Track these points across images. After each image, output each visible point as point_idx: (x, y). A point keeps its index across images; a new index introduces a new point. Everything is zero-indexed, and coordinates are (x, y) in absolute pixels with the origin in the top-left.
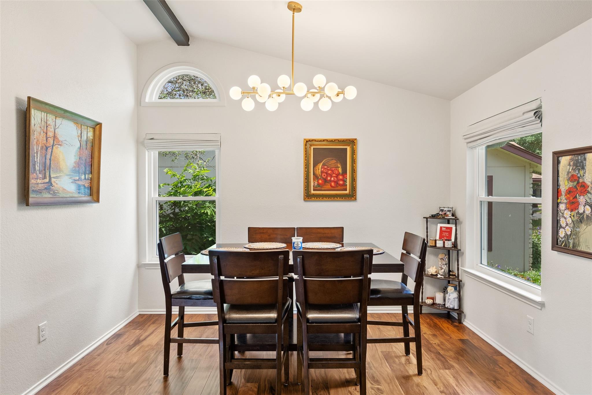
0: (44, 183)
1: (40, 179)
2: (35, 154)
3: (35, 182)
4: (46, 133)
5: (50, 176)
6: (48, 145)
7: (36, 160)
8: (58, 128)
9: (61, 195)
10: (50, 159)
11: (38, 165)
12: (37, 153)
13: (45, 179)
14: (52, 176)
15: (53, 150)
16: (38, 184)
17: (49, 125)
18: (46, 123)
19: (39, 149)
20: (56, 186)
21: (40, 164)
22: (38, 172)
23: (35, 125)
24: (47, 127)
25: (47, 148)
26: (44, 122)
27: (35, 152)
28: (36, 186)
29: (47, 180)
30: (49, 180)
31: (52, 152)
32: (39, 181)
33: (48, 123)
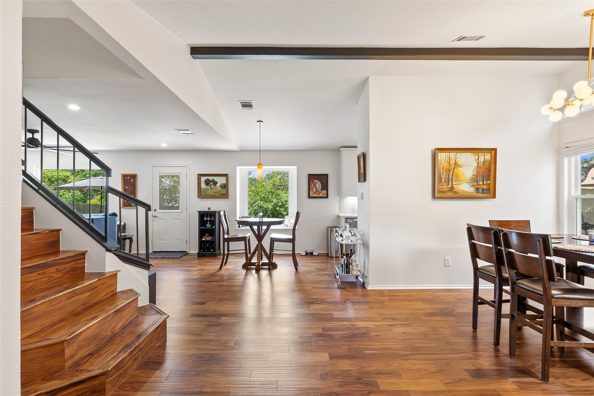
0: (448, 188)
1: (445, 185)
2: (442, 174)
3: (442, 187)
4: (449, 163)
5: (452, 183)
6: (450, 168)
7: (442, 177)
8: (458, 158)
9: (461, 194)
10: (452, 176)
11: (444, 179)
12: (443, 173)
13: (448, 185)
14: (453, 184)
15: (455, 171)
16: (443, 188)
17: (451, 158)
18: (449, 158)
19: (445, 171)
20: (456, 189)
21: (445, 178)
22: (444, 183)
23: (441, 160)
24: (449, 159)
25: (450, 170)
26: (448, 157)
27: (442, 173)
28: (442, 189)
29: (450, 186)
30: (452, 186)
31: (453, 172)
32: (444, 187)
33: (450, 157)
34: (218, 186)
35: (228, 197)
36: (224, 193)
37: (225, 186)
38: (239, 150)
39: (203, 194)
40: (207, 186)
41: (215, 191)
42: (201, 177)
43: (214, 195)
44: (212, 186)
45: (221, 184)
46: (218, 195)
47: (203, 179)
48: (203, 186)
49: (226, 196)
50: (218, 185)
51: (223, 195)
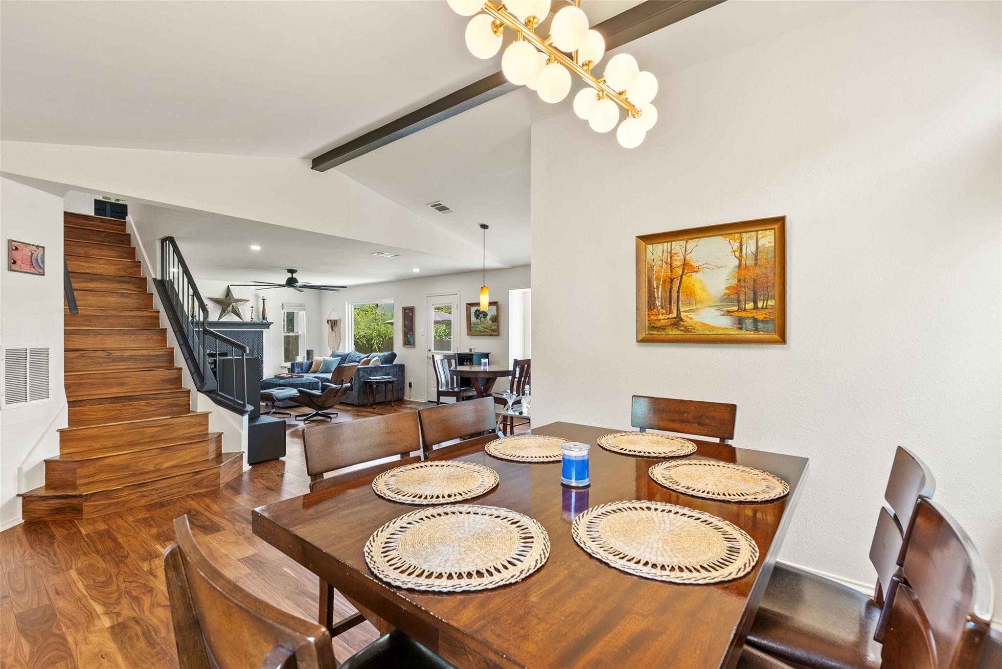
0: (668, 319)
1: (663, 314)
2: (655, 290)
3: (656, 318)
4: (671, 264)
5: (678, 309)
6: (674, 276)
7: (656, 296)
8: (691, 253)
9: (699, 332)
10: (678, 292)
11: (660, 300)
12: (658, 287)
13: (670, 314)
14: (681, 310)
15: (683, 280)
16: (659, 320)
17: (675, 254)
18: (671, 253)
19: (661, 283)
20: (689, 320)
21: (662, 298)
22: (660, 308)
23: (653, 260)
24: (671, 257)
25: (672, 280)
26: (667, 252)
27: (655, 287)
28: (656, 322)
29: (674, 315)
30: (677, 314)
31: (680, 283)
32: (660, 317)
33: (673, 252)
34: (488, 319)
35: (498, 335)
36: (495, 329)
37: (495, 319)
38: (510, 267)
39: (474, 331)
40: (477, 319)
41: (485, 327)
42: (471, 308)
43: (485, 331)
44: (482, 319)
45: (492, 316)
46: (488, 331)
47: (473, 309)
48: (473, 319)
49: (497, 333)
50: (488, 317)
51: (494, 331)
